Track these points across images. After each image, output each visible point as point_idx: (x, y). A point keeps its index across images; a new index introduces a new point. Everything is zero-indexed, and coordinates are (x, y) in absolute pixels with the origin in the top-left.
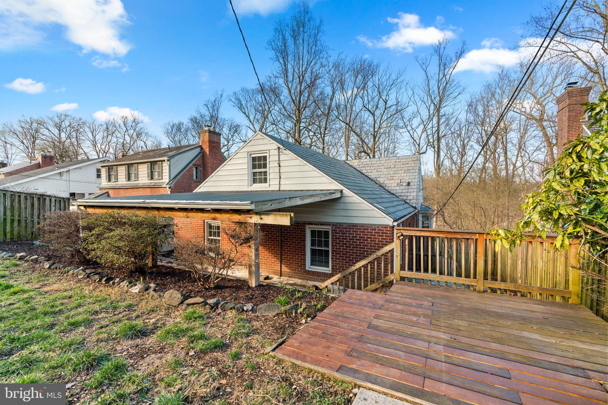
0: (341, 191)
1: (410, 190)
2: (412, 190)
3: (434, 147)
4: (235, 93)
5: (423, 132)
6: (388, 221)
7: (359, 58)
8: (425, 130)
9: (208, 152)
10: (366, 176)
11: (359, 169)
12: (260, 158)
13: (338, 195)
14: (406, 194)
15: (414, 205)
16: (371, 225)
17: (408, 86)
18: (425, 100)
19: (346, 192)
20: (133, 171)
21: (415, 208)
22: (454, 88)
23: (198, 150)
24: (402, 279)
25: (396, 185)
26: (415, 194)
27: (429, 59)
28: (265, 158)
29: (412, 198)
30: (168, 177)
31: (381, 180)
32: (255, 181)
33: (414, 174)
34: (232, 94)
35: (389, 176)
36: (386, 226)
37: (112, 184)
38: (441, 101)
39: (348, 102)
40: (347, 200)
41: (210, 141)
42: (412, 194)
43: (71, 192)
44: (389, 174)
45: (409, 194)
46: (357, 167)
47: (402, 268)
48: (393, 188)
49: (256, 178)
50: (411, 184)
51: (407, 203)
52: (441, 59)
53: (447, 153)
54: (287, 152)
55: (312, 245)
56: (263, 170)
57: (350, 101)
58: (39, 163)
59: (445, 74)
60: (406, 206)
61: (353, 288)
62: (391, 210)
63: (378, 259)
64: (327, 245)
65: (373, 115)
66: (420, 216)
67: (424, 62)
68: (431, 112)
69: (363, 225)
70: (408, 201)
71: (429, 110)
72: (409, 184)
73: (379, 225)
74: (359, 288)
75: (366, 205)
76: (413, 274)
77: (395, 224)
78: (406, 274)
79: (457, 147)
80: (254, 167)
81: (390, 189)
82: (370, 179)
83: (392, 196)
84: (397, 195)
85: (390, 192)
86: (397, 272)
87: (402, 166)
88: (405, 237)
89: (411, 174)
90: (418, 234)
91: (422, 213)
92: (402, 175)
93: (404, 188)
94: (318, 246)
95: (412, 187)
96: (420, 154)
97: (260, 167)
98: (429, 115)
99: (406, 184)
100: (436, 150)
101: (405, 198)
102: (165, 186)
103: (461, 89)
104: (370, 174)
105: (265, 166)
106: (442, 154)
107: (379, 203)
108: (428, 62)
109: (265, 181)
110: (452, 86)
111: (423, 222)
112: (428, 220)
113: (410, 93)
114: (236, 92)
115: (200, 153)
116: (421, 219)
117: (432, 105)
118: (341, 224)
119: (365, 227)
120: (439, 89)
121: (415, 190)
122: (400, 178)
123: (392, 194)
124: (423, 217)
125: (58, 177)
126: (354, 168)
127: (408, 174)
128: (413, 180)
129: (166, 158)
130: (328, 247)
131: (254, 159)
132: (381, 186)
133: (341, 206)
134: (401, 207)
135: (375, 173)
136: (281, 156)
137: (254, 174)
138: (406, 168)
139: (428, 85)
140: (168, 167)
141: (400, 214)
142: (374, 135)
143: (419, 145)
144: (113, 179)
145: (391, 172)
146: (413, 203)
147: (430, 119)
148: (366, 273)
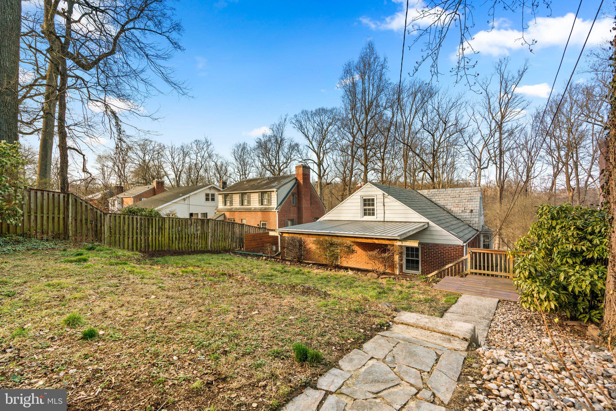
0: (428, 223)
1: (473, 216)
2: (474, 216)
3: (496, 164)
4: (296, 116)
5: (483, 148)
6: (460, 243)
7: (418, 80)
8: (486, 145)
9: (302, 183)
10: (436, 204)
11: (429, 198)
12: (369, 200)
13: (426, 226)
14: (470, 219)
15: (476, 228)
16: (448, 245)
17: (468, 104)
18: (486, 116)
19: (431, 223)
20: (246, 198)
21: (477, 230)
22: (516, 104)
23: (294, 181)
24: (472, 273)
25: (461, 211)
26: (477, 219)
27: (489, 79)
28: (373, 200)
29: (474, 222)
30: (276, 204)
31: (449, 207)
32: (365, 214)
33: (476, 203)
34: (293, 117)
35: (455, 204)
36: (458, 246)
37: (228, 206)
38: (503, 117)
39: (406, 121)
40: (432, 229)
41: (303, 174)
42: (475, 219)
43: (191, 212)
44: (455, 202)
45: (472, 219)
46: (427, 196)
47: (472, 268)
48: (458, 214)
49: (366, 213)
50: (474, 211)
51: (470, 226)
52: (502, 76)
53: (512, 164)
54: (390, 197)
55: (407, 256)
56: (371, 207)
57: (408, 120)
58: (154, 188)
59: (507, 90)
60: (470, 229)
61: (448, 275)
62: (461, 234)
63: (458, 263)
64: (417, 256)
65: (433, 135)
66: (482, 236)
67: (485, 81)
68: (493, 128)
69: (442, 245)
70: (471, 225)
71: (490, 126)
72: (472, 211)
73: (454, 245)
74: (452, 275)
75: (445, 232)
76: (478, 271)
77: (465, 244)
78: (474, 271)
79: (524, 158)
80: (365, 205)
81: (456, 215)
82: (439, 206)
83: (459, 221)
84: (462, 219)
85: (456, 217)
86: (469, 270)
87: (465, 196)
88: (473, 253)
89: (473, 203)
90: (480, 251)
91: (483, 234)
92: (466, 203)
93: (467, 214)
94: (411, 257)
95: (475, 214)
96: (482, 169)
97: (369, 205)
98: (491, 131)
99: (469, 211)
100: (498, 166)
101: (469, 222)
102: (274, 210)
103: (524, 103)
104: (438, 202)
105: (373, 205)
106: (506, 166)
107: (452, 230)
108: (488, 82)
109: (373, 214)
110: (515, 101)
111: (484, 241)
112: (488, 239)
113: (470, 112)
114: (297, 114)
115: (295, 183)
116: (482, 239)
117: (493, 121)
118: (427, 244)
119: (444, 246)
120: (500, 105)
121: (477, 216)
122: (464, 206)
123: (458, 219)
124: (484, 236)
125: (183, 202)
126: (425, 197)
127: (471, 203)
128: (475, 208)
129: (275, 190)
130: (418, 258)
131: (365, 200)
132: (448, 212)
133: (428, 232)
134: (467, 231)
135: (443, 202)
136: (385, 199)
137: (365, 210)
138: (469, 198)
139: (489, 103)
140: (276, 196)
141: (467, 237)
142: (433, 154)
143: (480, 160)
144: (228, 204)
145: (456, 201)
146: (476, 226)
147: (492, 135)
148: (452, 270)
